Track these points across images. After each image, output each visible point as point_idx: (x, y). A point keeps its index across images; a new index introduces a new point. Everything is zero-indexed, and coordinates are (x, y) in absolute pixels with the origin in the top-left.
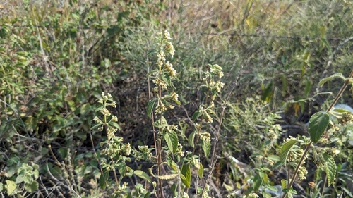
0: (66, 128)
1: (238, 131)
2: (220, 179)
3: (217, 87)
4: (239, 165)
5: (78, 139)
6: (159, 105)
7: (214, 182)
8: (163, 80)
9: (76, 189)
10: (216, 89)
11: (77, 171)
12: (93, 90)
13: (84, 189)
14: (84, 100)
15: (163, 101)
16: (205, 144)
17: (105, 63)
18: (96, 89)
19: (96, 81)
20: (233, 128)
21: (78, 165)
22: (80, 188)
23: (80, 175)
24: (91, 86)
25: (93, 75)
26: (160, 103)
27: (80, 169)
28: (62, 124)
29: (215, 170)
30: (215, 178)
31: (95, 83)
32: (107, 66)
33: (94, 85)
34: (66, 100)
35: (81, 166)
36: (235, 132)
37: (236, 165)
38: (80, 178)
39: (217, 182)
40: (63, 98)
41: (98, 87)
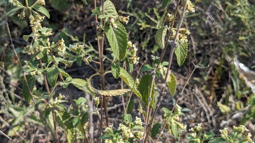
1: (247, 24)
2: (217, 94)
4: (246, 75)
5: (16, 26)
7: (206, 97)
9: (7, 97)
11: (9, 72)
13: (19, 97)
16: (179, 47)
20: (238, 20)
21: (11, 63)
22: (13, 95)
23: (14, 78)
27: (15, 69)
29: (210, 80)
30: (208, 92)
35: (15, 64)
36: (243, 26)
37: (241, 75)
38: (14, 82)
39: (211, 98)
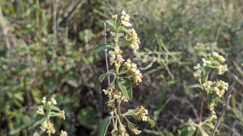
0: (27, 128)
3: (216, 89)
6: (116, 128)
8: (120, 90)
10: (214, 93)
12: (67, 73)
14: (54, 88)
15: (124, 122)
17: (84, 35)
18: (71, 73)
19: (72, 61)
24: (63, 67)
25: (69, 53)
26: (118, 125)
28: (22, 123)
31: (70, 64)
32: (86, 39)
33: (68, 67)
34: (28, 88)
40: (25, 85)
41: (73, 69)
